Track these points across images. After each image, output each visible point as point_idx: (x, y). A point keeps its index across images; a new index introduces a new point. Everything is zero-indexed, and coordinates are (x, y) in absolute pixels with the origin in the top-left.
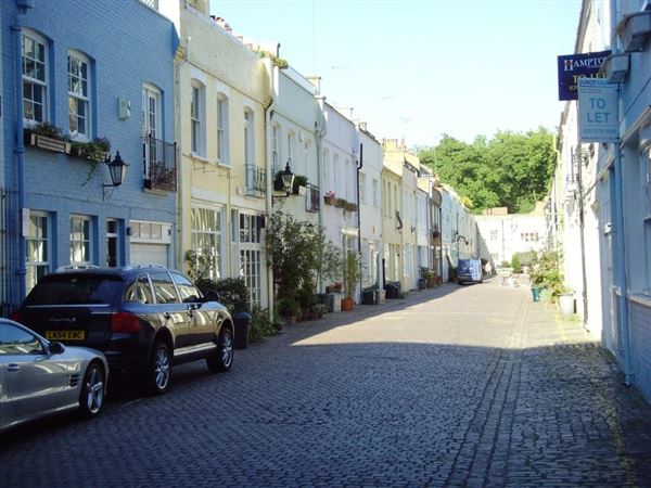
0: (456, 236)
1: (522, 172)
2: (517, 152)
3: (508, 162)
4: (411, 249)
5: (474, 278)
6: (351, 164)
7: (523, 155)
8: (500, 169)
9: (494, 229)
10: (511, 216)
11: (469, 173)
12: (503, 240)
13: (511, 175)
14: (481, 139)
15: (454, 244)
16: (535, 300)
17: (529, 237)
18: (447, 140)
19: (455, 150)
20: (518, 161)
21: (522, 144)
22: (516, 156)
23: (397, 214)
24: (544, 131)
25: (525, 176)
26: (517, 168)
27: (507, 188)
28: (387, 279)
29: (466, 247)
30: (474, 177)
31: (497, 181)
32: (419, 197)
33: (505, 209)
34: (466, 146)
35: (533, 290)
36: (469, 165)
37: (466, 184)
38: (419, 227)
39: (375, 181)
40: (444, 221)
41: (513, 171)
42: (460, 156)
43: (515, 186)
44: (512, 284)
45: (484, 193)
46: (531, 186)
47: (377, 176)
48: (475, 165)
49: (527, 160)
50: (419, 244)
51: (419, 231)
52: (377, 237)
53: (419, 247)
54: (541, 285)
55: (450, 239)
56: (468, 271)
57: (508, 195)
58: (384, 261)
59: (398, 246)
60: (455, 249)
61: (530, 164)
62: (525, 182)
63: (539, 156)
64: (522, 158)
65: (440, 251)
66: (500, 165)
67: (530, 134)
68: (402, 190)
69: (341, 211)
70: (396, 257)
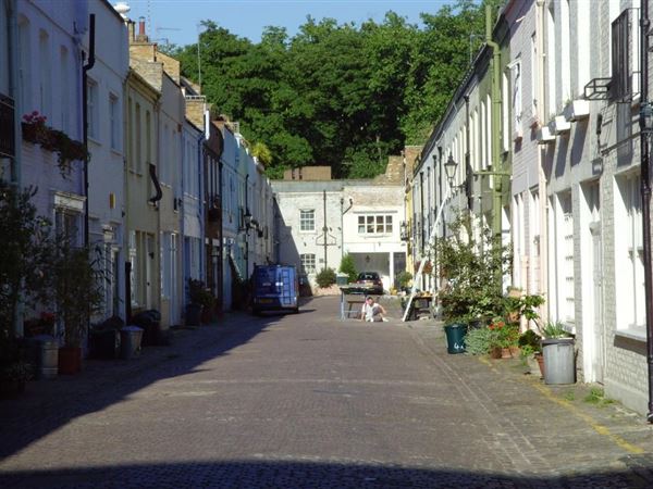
0: (245, 220)
1: (357, 99)
2: (347, 60)
3: (331, 79)
4: (173, 244)
5: (285, 303)
6: (70, 57)
7: (358, 67)
8: (315, 94)
9: (307, 209)
10: (338, 183)
11: (255, 99)
12: (325, 229)
13: (334, 104)
14: (275, 35)
15: (241, 235)
16: (451, 350)
17: (375, 224)
18: (213, 34)
19: (229, 54)
20: (350, 79)
21: (356, 45)
22: (345, 68)
23: (152, 169)
24: (396, 21)
25: (361, 107)
26: (347, 90)
27: (328, 130)
28: (133, 303)
29: (258, 240)
30: (264, 107)
31: (309, 115)
32: (188, 138)
33: (328, 169)
34: (250, 47)
35: (448, 329)
36: (255, 83)
37: (249, 121)
38: (186, 200)
39: (113, 98)
40: (226, 190)
41: (340, 97)
42: (239, 65)
43: (341, 127)
44: (369, 316)
45: (284, 138)
46: (373, 127)
47: (117, 88)
48: (267, 84)
49: (367, 76)
50: (187, 233)
51: (186, 207)
52: (117, 217)
53: (187, 239)
54: (465, 319)
55: (233, 226)
56: (273, 289)
57: (328, 144)
58: (128, 265)
59: (152, 235)
60: (242, 245)
61: (372, 84)
62: (361, 118)
63: (390, 69)
64: (356, 73)
65: (220, 249)
66: (315, 84)
67: (369, 27)
68: (159, 122)
69: (55, 156)
70: (148, 258)
